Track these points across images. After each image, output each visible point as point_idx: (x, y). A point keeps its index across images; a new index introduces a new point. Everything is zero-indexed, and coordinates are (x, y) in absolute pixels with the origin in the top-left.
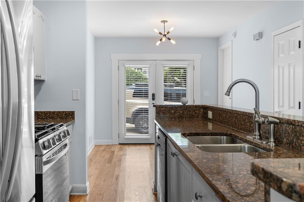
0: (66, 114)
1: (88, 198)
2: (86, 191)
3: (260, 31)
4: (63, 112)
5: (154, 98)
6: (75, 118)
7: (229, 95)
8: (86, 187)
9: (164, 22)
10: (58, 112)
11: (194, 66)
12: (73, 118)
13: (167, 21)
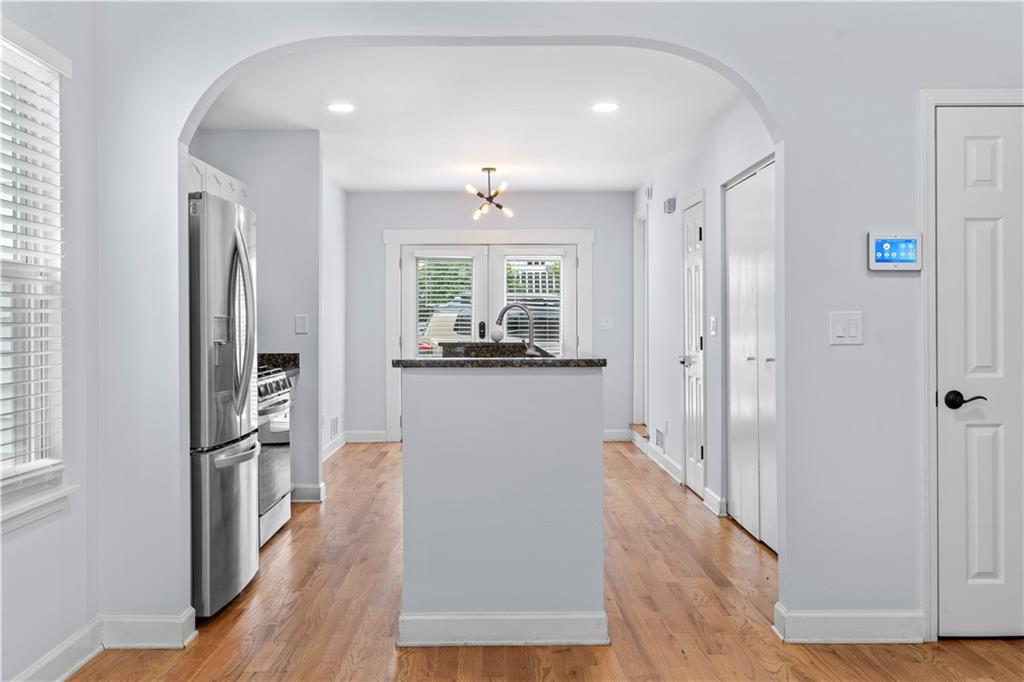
0: (284, 358)
1: (322, 508)
2: (318, 497)
3: (670, 197)
4: (279, 355)
5: (484, 333)
6: (300, 365)
7: (500, 324)
8: (319, 489)
9: (489, 170)
10: (270, 355)
11: (577, 258)
12: (297, 365)
13: (494, 169)
